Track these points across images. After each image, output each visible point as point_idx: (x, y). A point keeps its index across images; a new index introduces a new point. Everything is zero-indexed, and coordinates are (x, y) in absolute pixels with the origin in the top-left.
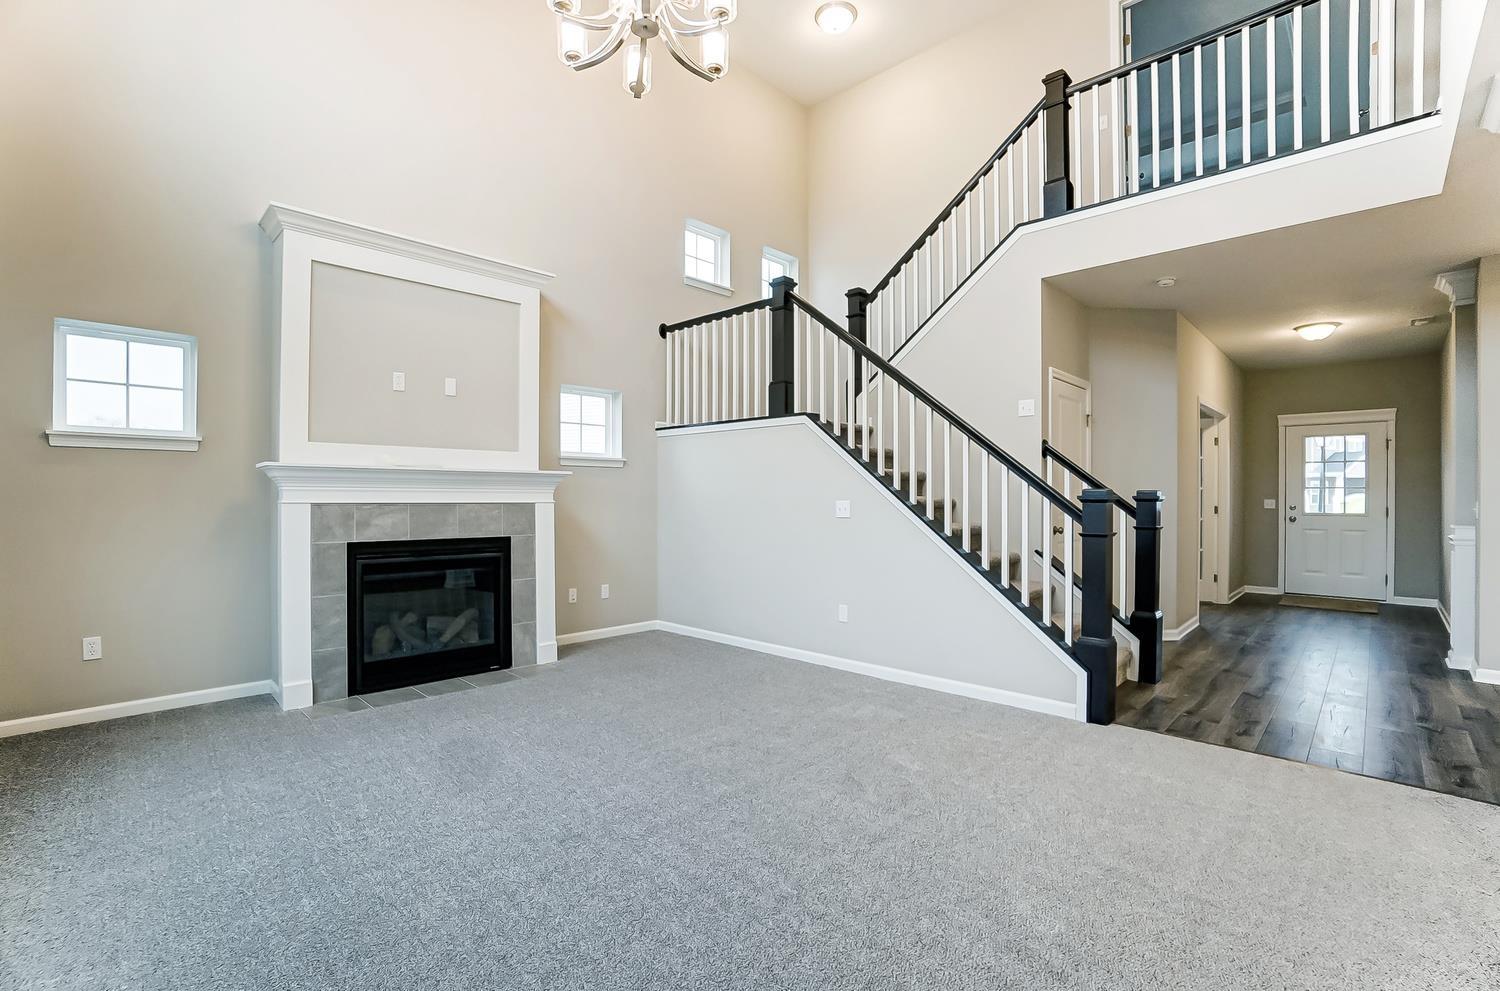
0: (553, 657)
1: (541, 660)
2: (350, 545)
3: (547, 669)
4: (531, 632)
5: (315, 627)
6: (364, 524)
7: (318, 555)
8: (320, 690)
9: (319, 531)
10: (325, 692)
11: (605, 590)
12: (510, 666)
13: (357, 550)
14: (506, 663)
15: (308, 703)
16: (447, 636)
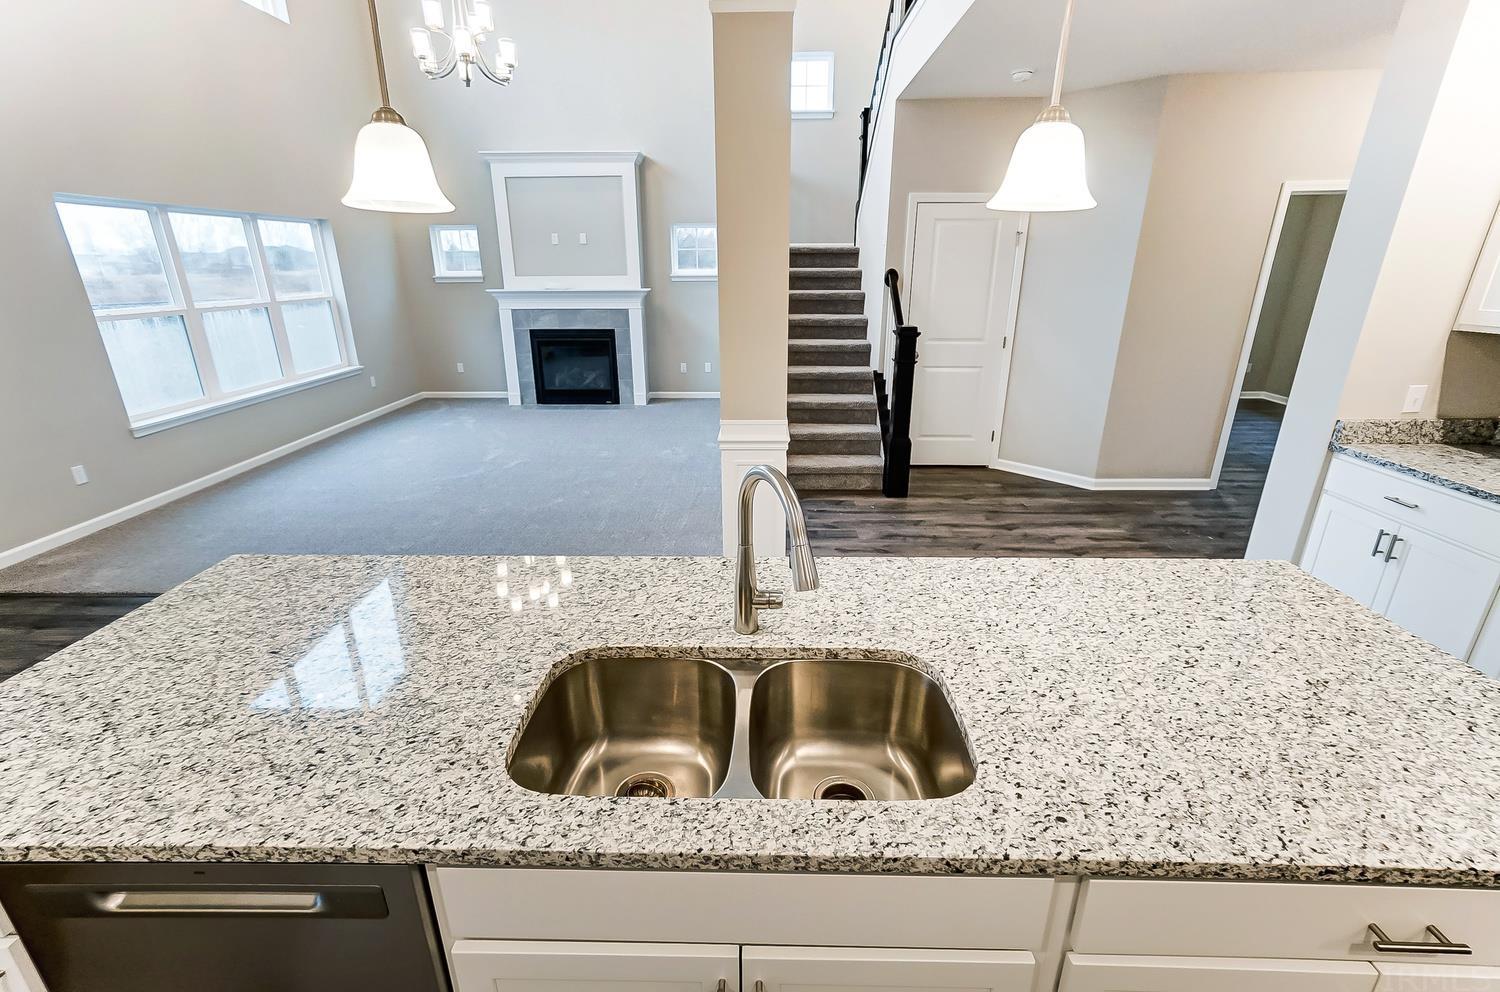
0: (644, 402)
1: (637, 402)
2: (529, 329)
3: (641, 407)
4: (630, 385)
6: (535, 320)
7: (517, 334)
8: (525, 399)
9: (516, 323)
10: (527, 400)
11: (708, 367)
12: (618, 403)
13: (535, 334)
14: (616, 401)
15: (519, 403)
16: (588, 381)
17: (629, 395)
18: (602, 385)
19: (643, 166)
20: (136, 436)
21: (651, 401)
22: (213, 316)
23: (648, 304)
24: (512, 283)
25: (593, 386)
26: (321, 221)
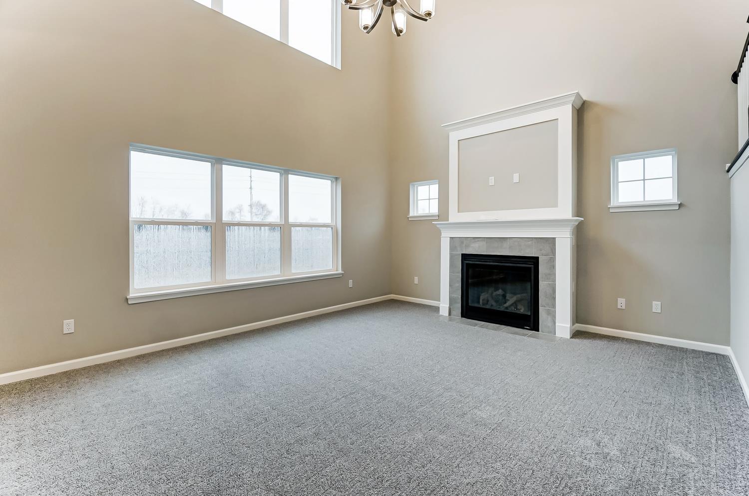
0: (567, 335)
1: (559, 334)
2: (462, 254)
3: (563, 340)
4: (552, 315)
5: (450, 286)
6: (467, 246)
7: (452, 257)
8: (452, 311)
9: (452, 248)
10: (453, 313)
11: (656, 306)
12: (538, 330)
13: (465, 257)
14: (535, 327)
15: (447, 314)
16: (507, 304)
17: (550, 324)
18: (522, 310)
19: (581, 111)
20: (129, 303)
21: (577, 334)
22: (239, 229)
23: (580, 233)
24: (454, 216)
25: (512, 310)
26: (337, 179)
